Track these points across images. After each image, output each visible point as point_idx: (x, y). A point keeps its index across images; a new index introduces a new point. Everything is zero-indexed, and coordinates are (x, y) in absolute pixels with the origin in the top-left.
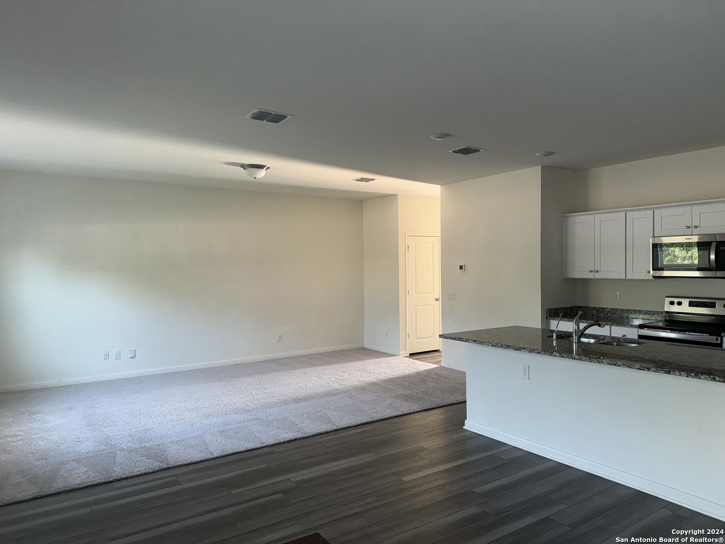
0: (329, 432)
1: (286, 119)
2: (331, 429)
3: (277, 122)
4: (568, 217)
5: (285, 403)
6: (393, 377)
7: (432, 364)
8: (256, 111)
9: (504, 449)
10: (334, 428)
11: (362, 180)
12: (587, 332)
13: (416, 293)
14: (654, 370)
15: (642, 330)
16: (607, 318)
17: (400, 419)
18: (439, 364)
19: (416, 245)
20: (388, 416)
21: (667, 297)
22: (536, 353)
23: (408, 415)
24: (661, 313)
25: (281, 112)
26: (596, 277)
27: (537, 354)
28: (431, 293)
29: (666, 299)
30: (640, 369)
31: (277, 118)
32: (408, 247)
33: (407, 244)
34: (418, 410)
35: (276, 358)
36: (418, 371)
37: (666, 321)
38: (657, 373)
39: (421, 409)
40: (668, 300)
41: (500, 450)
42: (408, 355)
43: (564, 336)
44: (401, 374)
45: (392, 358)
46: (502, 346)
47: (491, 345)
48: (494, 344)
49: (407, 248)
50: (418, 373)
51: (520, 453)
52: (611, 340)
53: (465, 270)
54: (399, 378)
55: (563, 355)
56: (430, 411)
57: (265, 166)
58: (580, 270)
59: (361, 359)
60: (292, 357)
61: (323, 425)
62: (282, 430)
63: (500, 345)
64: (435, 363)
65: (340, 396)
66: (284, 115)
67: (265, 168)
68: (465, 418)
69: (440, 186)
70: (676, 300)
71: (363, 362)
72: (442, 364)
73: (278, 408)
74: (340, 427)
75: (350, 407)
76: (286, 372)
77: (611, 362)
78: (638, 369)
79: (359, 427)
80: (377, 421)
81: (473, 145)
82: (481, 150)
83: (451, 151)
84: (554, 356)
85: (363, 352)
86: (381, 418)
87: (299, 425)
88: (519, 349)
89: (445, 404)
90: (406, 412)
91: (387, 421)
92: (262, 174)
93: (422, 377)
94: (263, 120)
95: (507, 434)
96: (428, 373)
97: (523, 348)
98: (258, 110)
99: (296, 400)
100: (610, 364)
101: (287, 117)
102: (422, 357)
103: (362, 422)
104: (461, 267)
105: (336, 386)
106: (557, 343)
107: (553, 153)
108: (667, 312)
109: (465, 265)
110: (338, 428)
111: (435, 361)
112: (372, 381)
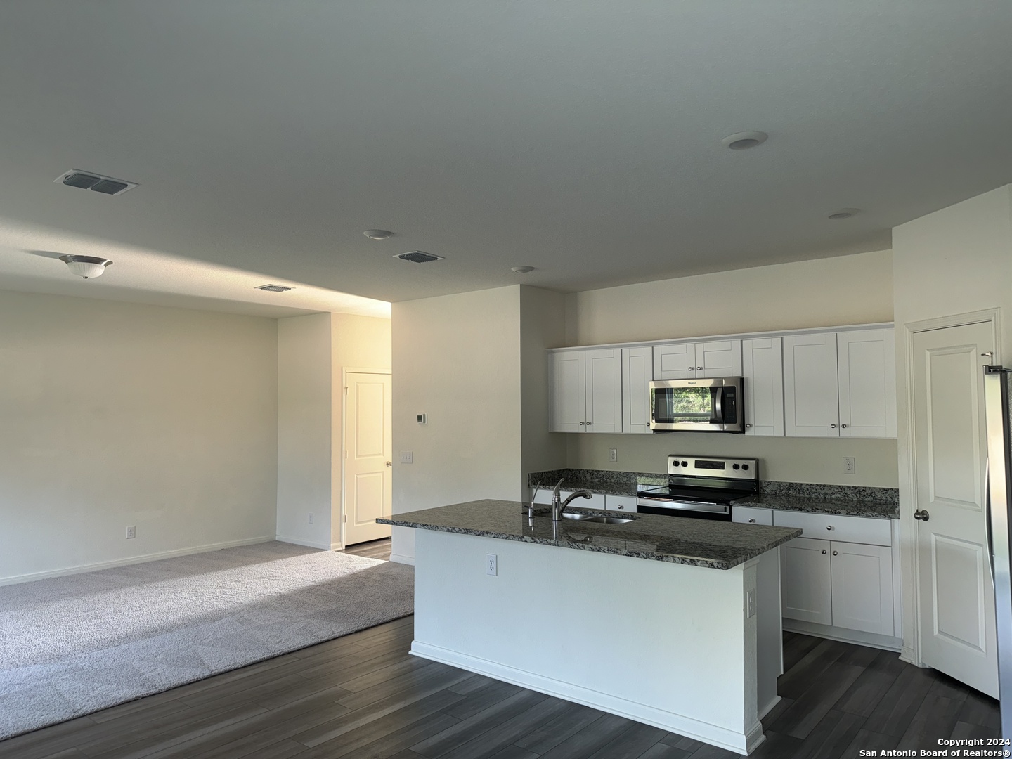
0: (197, 681)
1: (127, 189)
2: (201, 677)
3: (112, 193)
4: (554, 352)
5: (128, 638)
6: (314, 584)
7: (376, 560)
8: (71, 172)
9: (462, 679)
10: (207, 673)
11: (270, 288)
12: (572, 504)
13: (357, 456)
14: (644, 555)
15: (641, 500)
16: (603, 484)
17: (316, 649)
18: (387, 558)
19: (358, 387)
20: (296, 647)
21: (670, 456)
22: (503, 538)
23: (330, 642)
24: (665, 476)
25: (117, 176)
26: (588, 431)
27: (504, 540)
28: (380, 454)
29: (670, 458)
30: (628, 555)
31: (111, 187)
32: (346, 388)
33: (344, 384)
34: (345, 633)
35: (124, 565)
36: (355, 571)
37: (670, 486)
38: (648, 560)
39: (350, 631)
40: (672, 460)
41: (456, 682)
42: (344, 548)
43: (543, 512)
44: (327, 578)
45: (317, 554)
46: (460, 531)
47: (446, 530)
48: (450, 529)
49: (344, 390)
50: (355, 574)
51: (484, 683)
52: (600, 515)
53: (424, 422)
54: (323, 585)
55: (536, 539)
56: (363, 632)
57: (104, 260)
58: (569, 423)
59: (268, 560)
60: (152, 562)
61: (188, 671)
62: (114, 686)
63: (457, 529)
64: (382, 558)
65: (224, 621)
66: (124, 182)
67: (104, 263)
68: (411, 638)
69: (389, 304)
70: (681, 460)
71: (270, 563)
72: (392, 558)
73: (114, 648)
74: (217, 671)
75: (238, 637)
76: (138, 588)
77: (593, 547)
78: (626, 555)
79: (248, 668)
80: (279, 656)
81: (428, 250)
82: (439, 258)
83: (397, 256)
84: (526, 541)
85: (274, 548)
86: (286, 651)
87: (147, 675)
88: (481, 534)
89: (388, 619)
90: (326, 638)
91: (294, 654)
92: (98, 271)
93: (359, 580)
94: (86, 187)
95: (467, 657)
96: (369, 573)
97: (487, 533)
98: (75, 172)
99: (148, 634)
100: (593, 550)
101: (127, 185)
102: (365, 549)
103: (254, 660)
104: (420, 418)
105: (220, 605)
106: (534, 522)
107: (532, 269)
108: (671, 475)
109: (424, 415)
110: (213, 673)
111: (382, 554)
112: (280, 593)
